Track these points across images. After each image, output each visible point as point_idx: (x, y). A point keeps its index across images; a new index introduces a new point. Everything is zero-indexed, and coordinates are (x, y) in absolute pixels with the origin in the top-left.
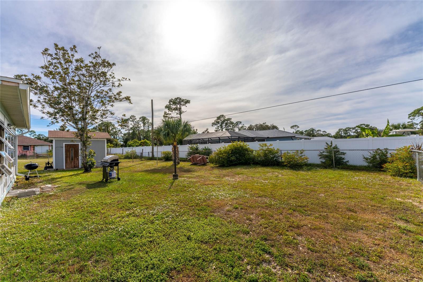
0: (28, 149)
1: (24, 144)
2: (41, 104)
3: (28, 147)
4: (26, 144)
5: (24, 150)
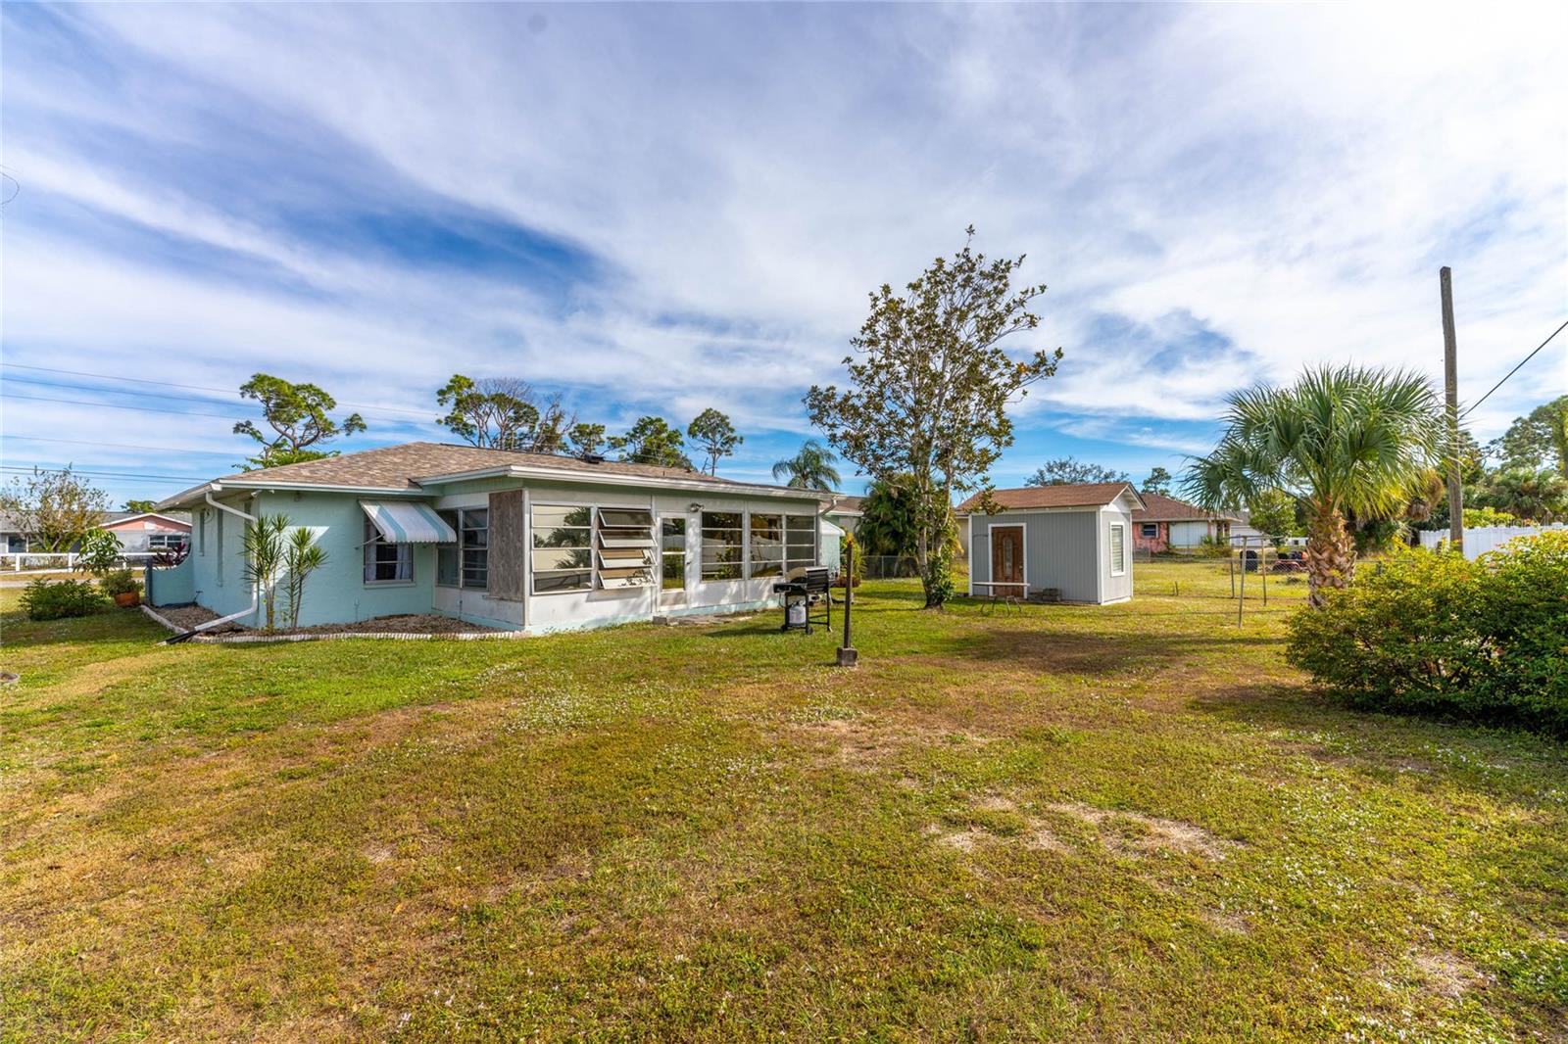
0: (1154, 534)
3: (1154, 526)
5: (1145, 537)
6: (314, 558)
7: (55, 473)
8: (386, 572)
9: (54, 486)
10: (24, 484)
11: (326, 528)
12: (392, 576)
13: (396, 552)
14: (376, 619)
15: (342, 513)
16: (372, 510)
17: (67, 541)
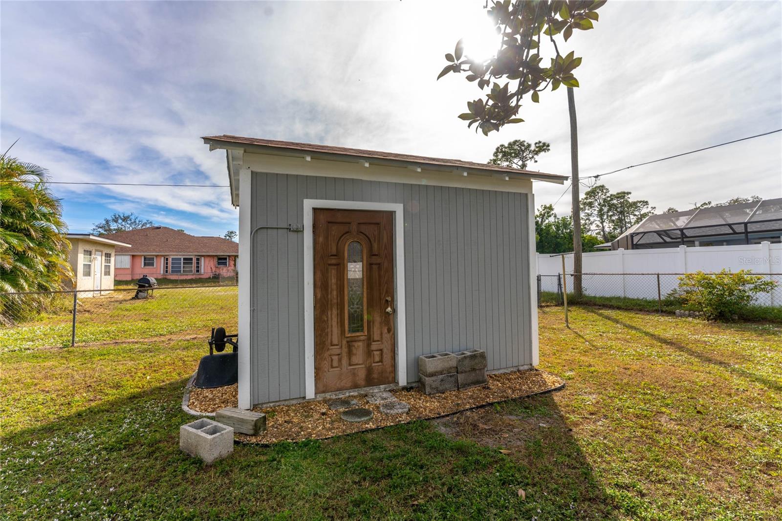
0: (225, 264)
1: (218, 254)
3: (225, 259)
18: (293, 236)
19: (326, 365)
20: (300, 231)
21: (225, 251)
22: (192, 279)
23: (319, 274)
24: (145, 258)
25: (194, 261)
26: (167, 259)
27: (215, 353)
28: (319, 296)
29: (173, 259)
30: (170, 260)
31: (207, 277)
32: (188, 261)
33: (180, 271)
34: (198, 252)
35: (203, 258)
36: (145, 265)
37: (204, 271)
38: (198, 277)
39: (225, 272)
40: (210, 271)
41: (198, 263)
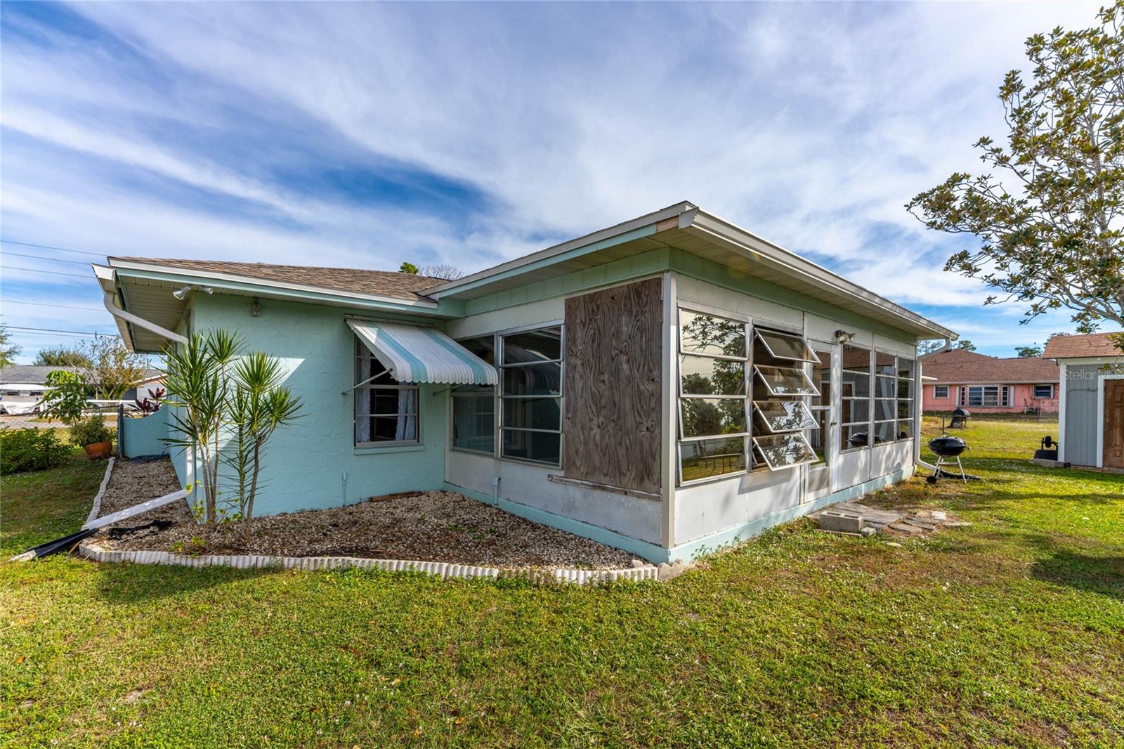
0: (1048, 395)
1: (1037, 381)
2: (993, 257)
3: (1049, 388)
4: (1043, 381)
5: (1036, 398)
6: (278, 408)
7: (110, 337)
8: (383, 430)
9: (109, 347)
10: (89, 346)
11: (300, 361)
12: (392, 436)
13: (396, 400)
14: (371, 500)
15: (323, 337)
16: (369, 334)
17: (120, 391)
18: (1091, 394)
19: (1111, 454)
20: (1095, 390)
21: (1046, 378)
22: (997, 414)
23: (1107, 411)
24: (937, 389)
25: (1000, 391)
26: (963, 389)
27: (1045, 448)
28: (1107, 421)
29: (970, 389)
30: (967, 390)
31: (1019, 411)
32: (991, 391)
33: (980, 404)
34: (1005, 379)
35: (1012, 388)
36: (937, 395)
37: (1014, 403)
38: (1005, 411)
39: (1045, 405)
40: (1023, 404)
41: (1005, 394)
